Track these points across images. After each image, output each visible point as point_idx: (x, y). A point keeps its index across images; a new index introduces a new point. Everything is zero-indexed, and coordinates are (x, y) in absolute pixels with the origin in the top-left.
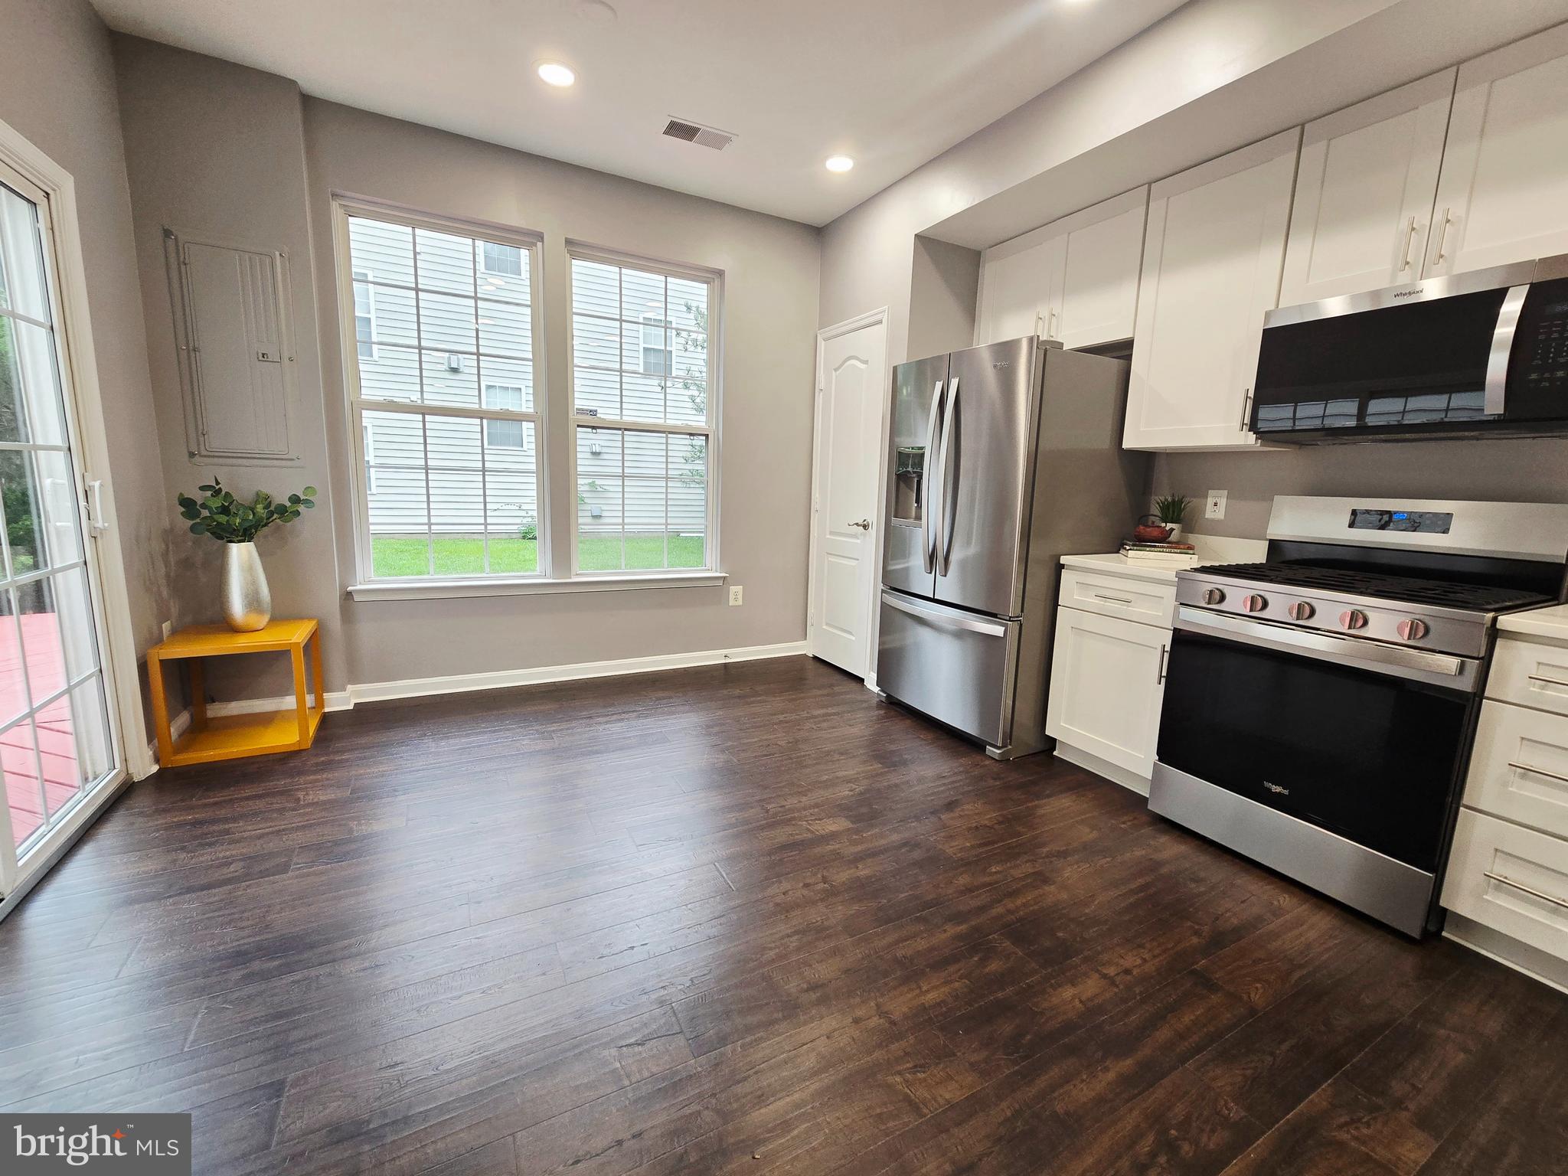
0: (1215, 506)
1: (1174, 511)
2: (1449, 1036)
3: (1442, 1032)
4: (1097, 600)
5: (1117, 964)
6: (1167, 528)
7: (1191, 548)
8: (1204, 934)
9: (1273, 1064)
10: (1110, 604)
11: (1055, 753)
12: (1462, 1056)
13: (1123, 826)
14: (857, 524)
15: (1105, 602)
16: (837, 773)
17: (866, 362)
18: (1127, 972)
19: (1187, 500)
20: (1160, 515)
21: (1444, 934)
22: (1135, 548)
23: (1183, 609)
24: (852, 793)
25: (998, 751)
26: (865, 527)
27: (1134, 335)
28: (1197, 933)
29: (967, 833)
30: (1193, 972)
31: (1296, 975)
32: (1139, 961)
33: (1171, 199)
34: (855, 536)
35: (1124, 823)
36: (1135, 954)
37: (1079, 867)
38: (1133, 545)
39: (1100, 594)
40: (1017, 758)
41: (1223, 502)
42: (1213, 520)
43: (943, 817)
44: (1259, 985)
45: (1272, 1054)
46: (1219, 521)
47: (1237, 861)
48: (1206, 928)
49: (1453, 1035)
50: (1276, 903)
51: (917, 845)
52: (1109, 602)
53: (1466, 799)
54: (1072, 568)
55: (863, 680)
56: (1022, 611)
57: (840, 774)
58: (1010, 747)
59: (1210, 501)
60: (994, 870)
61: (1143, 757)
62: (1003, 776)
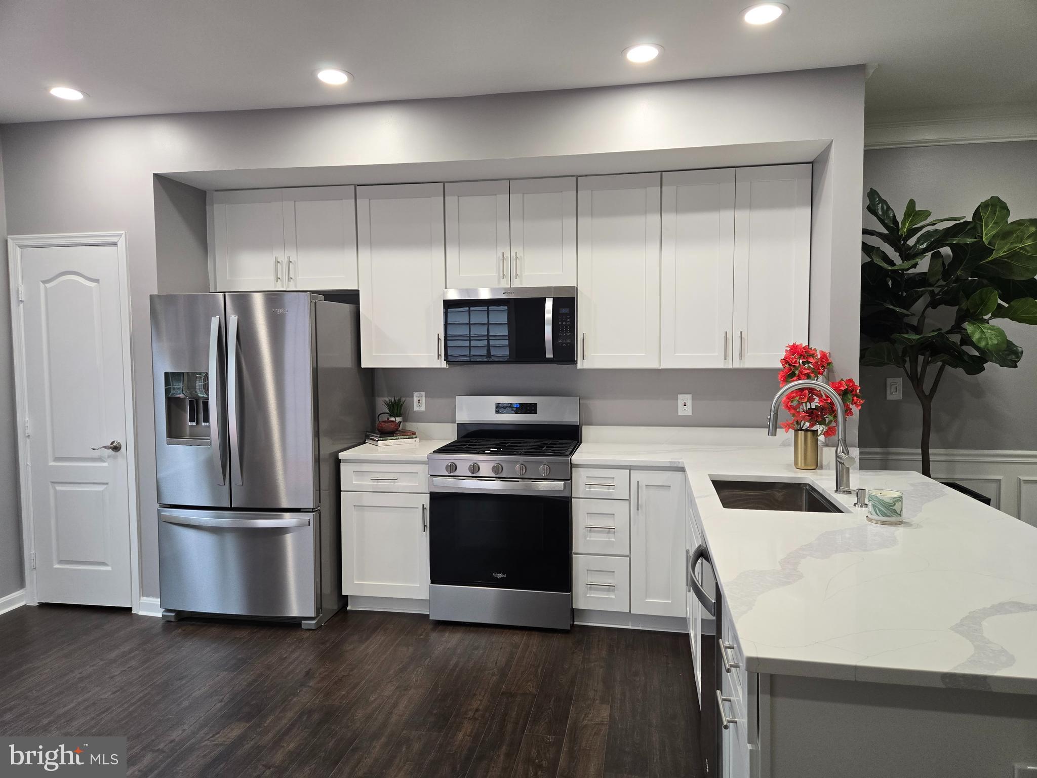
0: (419, 403)
1: (397, 408)
2: (595, 665)
3: (593, 664)
4: (373, 482)
5: (471, 710)
6: (397, 422)
7: (414, 434)
8: (496, 673)
9: (552, 711)
10: (381, 483)
11: (349, 608)
12: (601, 670)
13: (422, 637)
14: (105, 447)
15: (377, 482)
16: (193, 695)
17: (97, 281)
18: (477, 710)
19: (403, 399)
20: (389, 412)
21: (575, 623)
22: (382, 439)
23: (434, 479)
24: (223, 704)
25: (314, 622)
26: (116, 448)
27: (358, 287)
28: (493, 675)
29: (336, 686)
30: (503, 693)
31: (540, 670)
32: (479, 702)
33: (371, 201)
34: (100, 459)
35: (421, 635)
36: (475, 700)
37: (417, 672)
38: (380, 437)
39: (373, 477)
40: (325, 623)
41: (423, 400)
42: (418, 412)
43: (311, 684)
44: (529, 683)
45: (550, 708)
46: (423, 412)
47: (486, 629)
48: (495, 670)
49: (596, 663)
50: (513, 642)
51: (310, 712)
52: (380, 482)
53: (574, 550)
54: (347, 461)
55: (130, 609)
56: (320, 502)
57: (197, 693)
58: (321, 615)
59: (415, 399)
60: (372, 699)
61: (419, 585)
62: (327, 639)
